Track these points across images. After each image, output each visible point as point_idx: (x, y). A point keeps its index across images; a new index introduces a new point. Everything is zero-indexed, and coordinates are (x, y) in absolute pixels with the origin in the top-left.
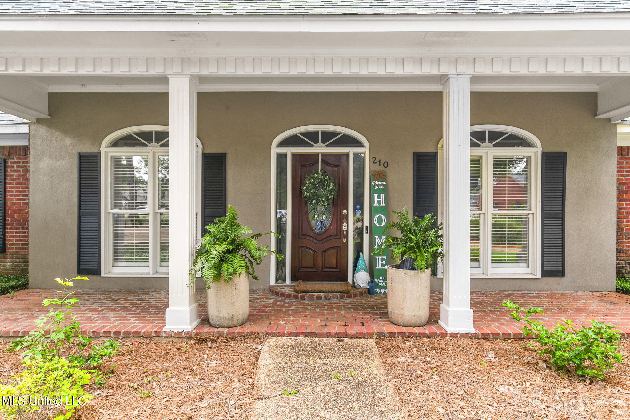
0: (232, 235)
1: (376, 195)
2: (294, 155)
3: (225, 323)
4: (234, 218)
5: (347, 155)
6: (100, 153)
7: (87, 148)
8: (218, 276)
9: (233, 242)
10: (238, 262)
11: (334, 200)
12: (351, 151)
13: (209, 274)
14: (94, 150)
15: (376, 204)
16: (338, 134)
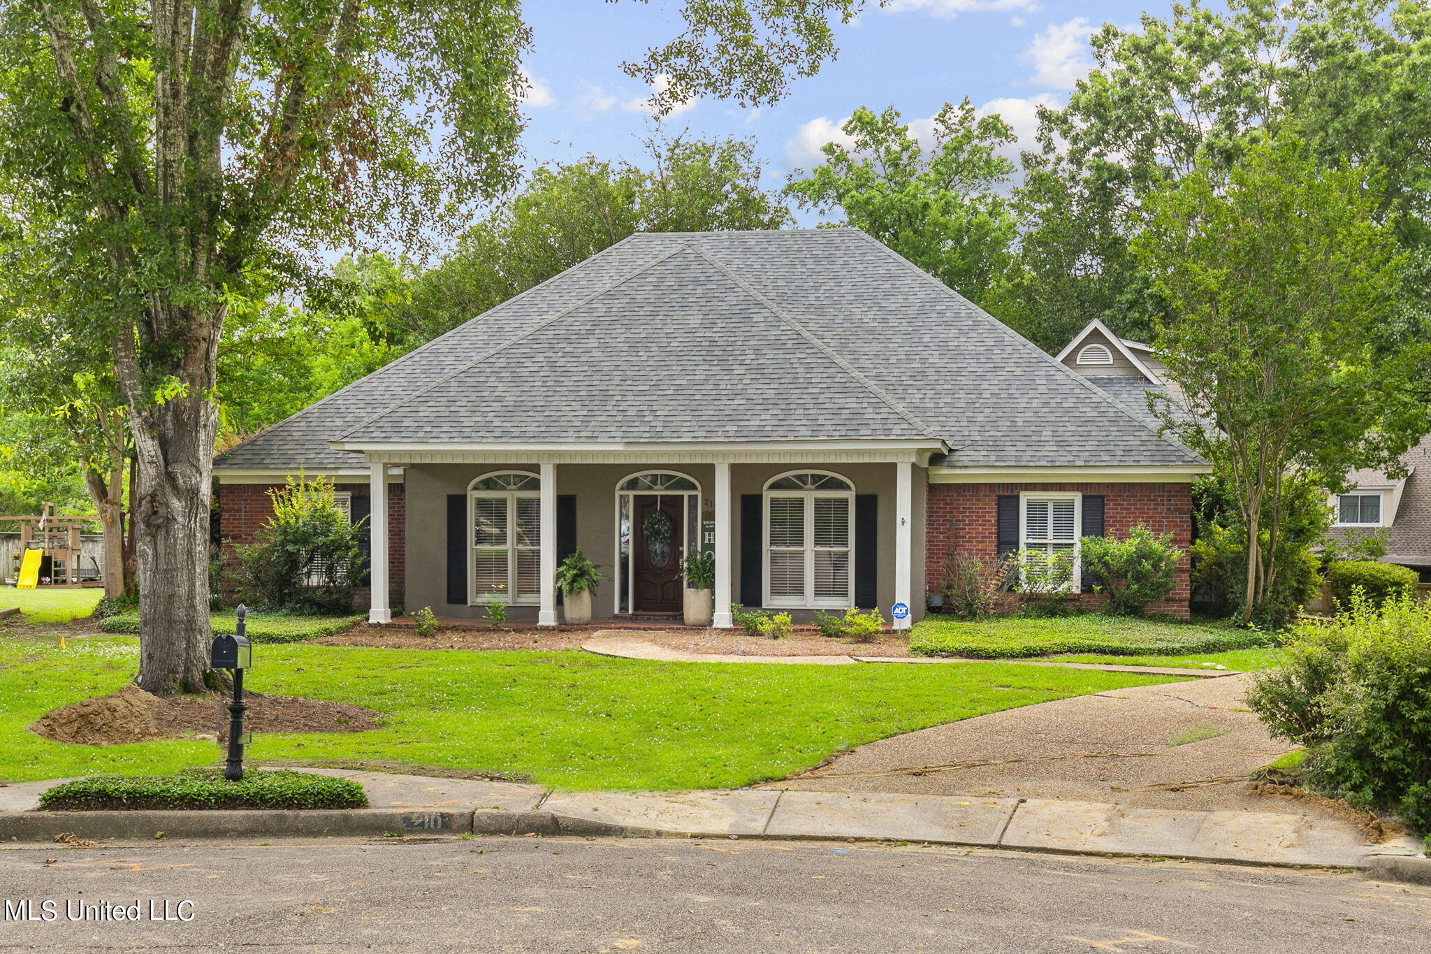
0: (580, 565)
1: (707, 533)
2: (636, 497)
3: (575, 622)
4: (581, 554)
5: (682, 497)
6: (466, 496)
7: (455, 491)
8: (571, 591)
9: (580, 569)
10: (583, 582)
11: (671, 538)
12: (686, 494)
13: (565, 588)
14: (460, 492)
15: (707, 542)
16: (676, 477)
